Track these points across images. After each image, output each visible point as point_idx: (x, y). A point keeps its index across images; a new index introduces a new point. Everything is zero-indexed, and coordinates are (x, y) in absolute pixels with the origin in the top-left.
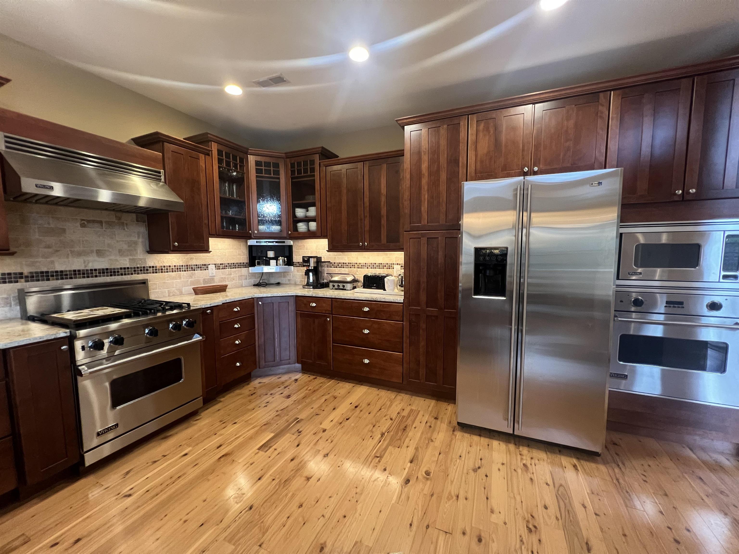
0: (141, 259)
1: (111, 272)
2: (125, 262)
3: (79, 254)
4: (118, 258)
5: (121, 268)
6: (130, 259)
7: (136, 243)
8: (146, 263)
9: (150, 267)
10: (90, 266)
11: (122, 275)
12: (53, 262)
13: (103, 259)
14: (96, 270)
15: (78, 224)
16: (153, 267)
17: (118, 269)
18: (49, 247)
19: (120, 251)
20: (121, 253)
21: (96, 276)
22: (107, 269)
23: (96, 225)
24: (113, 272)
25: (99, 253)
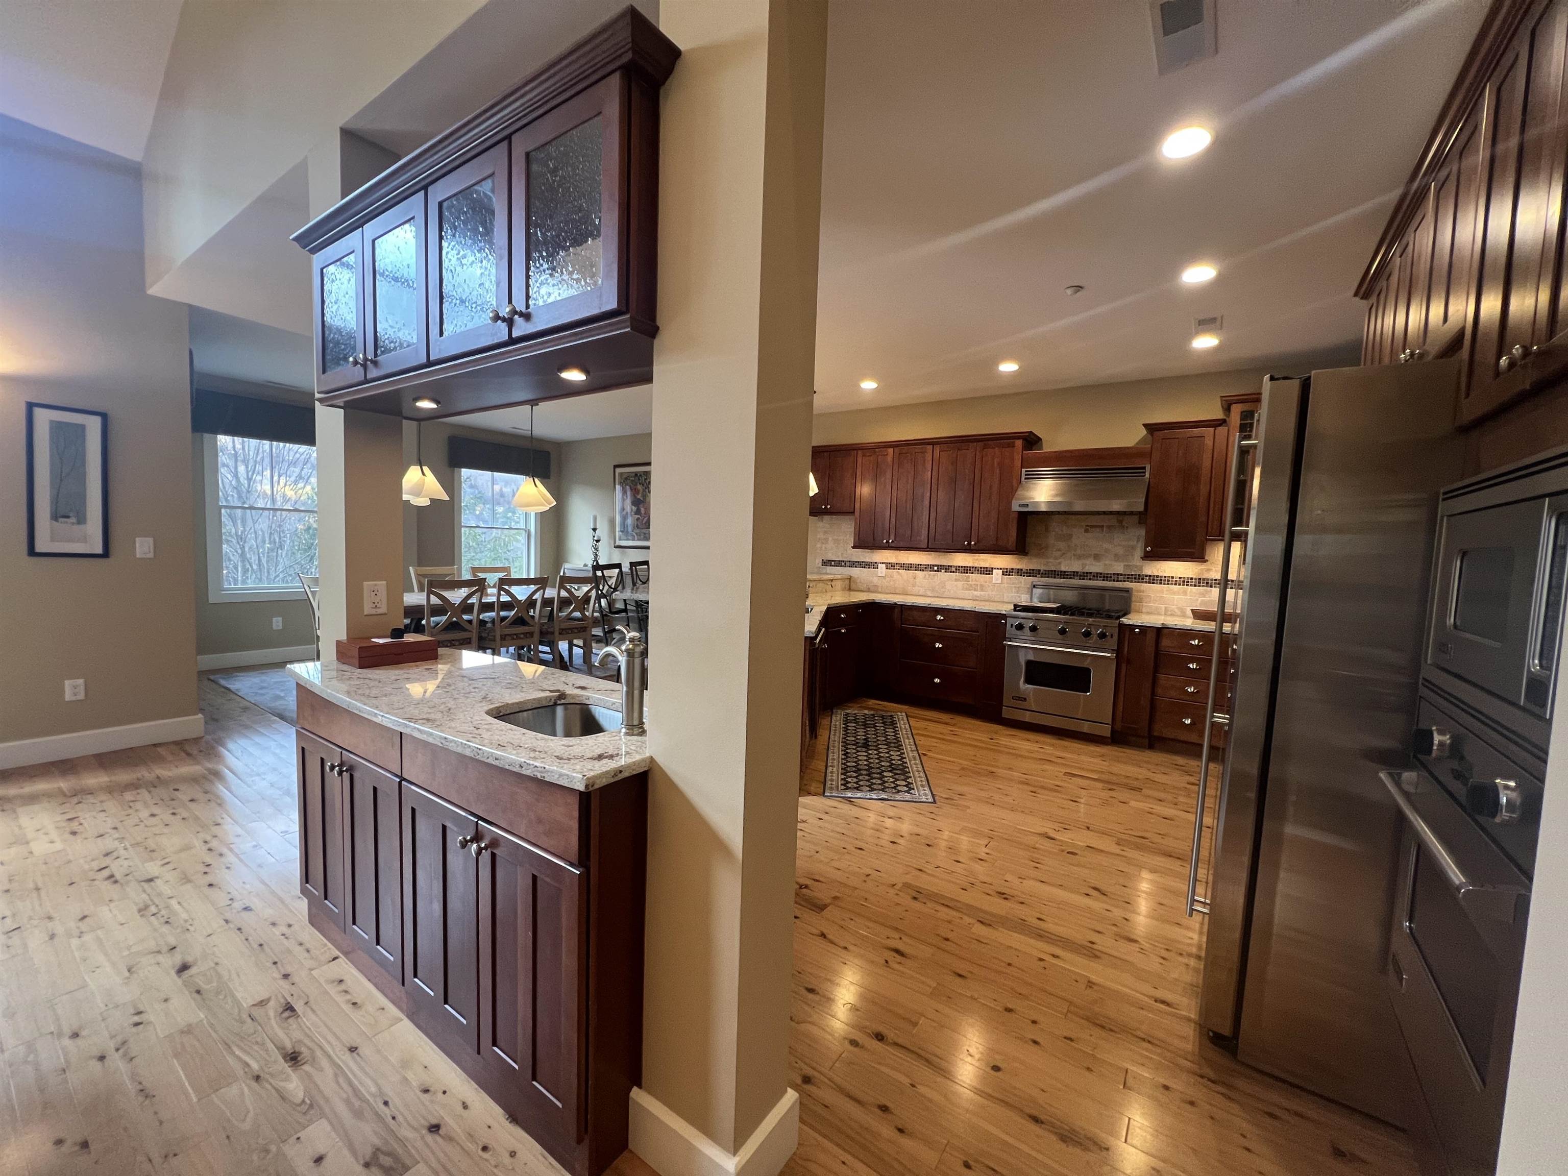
0: (1136, 567)
1: (1104, 577)
2: (1119, 568)
3: (1079, 557)
4: (1114, 563)
5: (1114, 574)
6: (1125, 565)
7: (1133, 548)
8: (1142, 571)
9: (1147, 576)
10: (1087, 569)
11: (1114, 581)
12: (1060, 563)
13: (1098, 564)
14: (1091, 573)
15: (1083, 530)
16: (1150, 576)
17: (1111, 574)
18: (1059, 550)
19: (1116, 555)
20: (1117, 557)
21: (1090, 579)
22: (1101, 573)
23: (1098, 530)
24: (1106, 577)
25: (1097, 557)
